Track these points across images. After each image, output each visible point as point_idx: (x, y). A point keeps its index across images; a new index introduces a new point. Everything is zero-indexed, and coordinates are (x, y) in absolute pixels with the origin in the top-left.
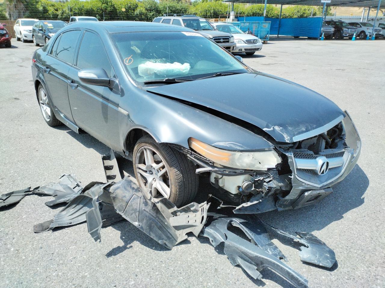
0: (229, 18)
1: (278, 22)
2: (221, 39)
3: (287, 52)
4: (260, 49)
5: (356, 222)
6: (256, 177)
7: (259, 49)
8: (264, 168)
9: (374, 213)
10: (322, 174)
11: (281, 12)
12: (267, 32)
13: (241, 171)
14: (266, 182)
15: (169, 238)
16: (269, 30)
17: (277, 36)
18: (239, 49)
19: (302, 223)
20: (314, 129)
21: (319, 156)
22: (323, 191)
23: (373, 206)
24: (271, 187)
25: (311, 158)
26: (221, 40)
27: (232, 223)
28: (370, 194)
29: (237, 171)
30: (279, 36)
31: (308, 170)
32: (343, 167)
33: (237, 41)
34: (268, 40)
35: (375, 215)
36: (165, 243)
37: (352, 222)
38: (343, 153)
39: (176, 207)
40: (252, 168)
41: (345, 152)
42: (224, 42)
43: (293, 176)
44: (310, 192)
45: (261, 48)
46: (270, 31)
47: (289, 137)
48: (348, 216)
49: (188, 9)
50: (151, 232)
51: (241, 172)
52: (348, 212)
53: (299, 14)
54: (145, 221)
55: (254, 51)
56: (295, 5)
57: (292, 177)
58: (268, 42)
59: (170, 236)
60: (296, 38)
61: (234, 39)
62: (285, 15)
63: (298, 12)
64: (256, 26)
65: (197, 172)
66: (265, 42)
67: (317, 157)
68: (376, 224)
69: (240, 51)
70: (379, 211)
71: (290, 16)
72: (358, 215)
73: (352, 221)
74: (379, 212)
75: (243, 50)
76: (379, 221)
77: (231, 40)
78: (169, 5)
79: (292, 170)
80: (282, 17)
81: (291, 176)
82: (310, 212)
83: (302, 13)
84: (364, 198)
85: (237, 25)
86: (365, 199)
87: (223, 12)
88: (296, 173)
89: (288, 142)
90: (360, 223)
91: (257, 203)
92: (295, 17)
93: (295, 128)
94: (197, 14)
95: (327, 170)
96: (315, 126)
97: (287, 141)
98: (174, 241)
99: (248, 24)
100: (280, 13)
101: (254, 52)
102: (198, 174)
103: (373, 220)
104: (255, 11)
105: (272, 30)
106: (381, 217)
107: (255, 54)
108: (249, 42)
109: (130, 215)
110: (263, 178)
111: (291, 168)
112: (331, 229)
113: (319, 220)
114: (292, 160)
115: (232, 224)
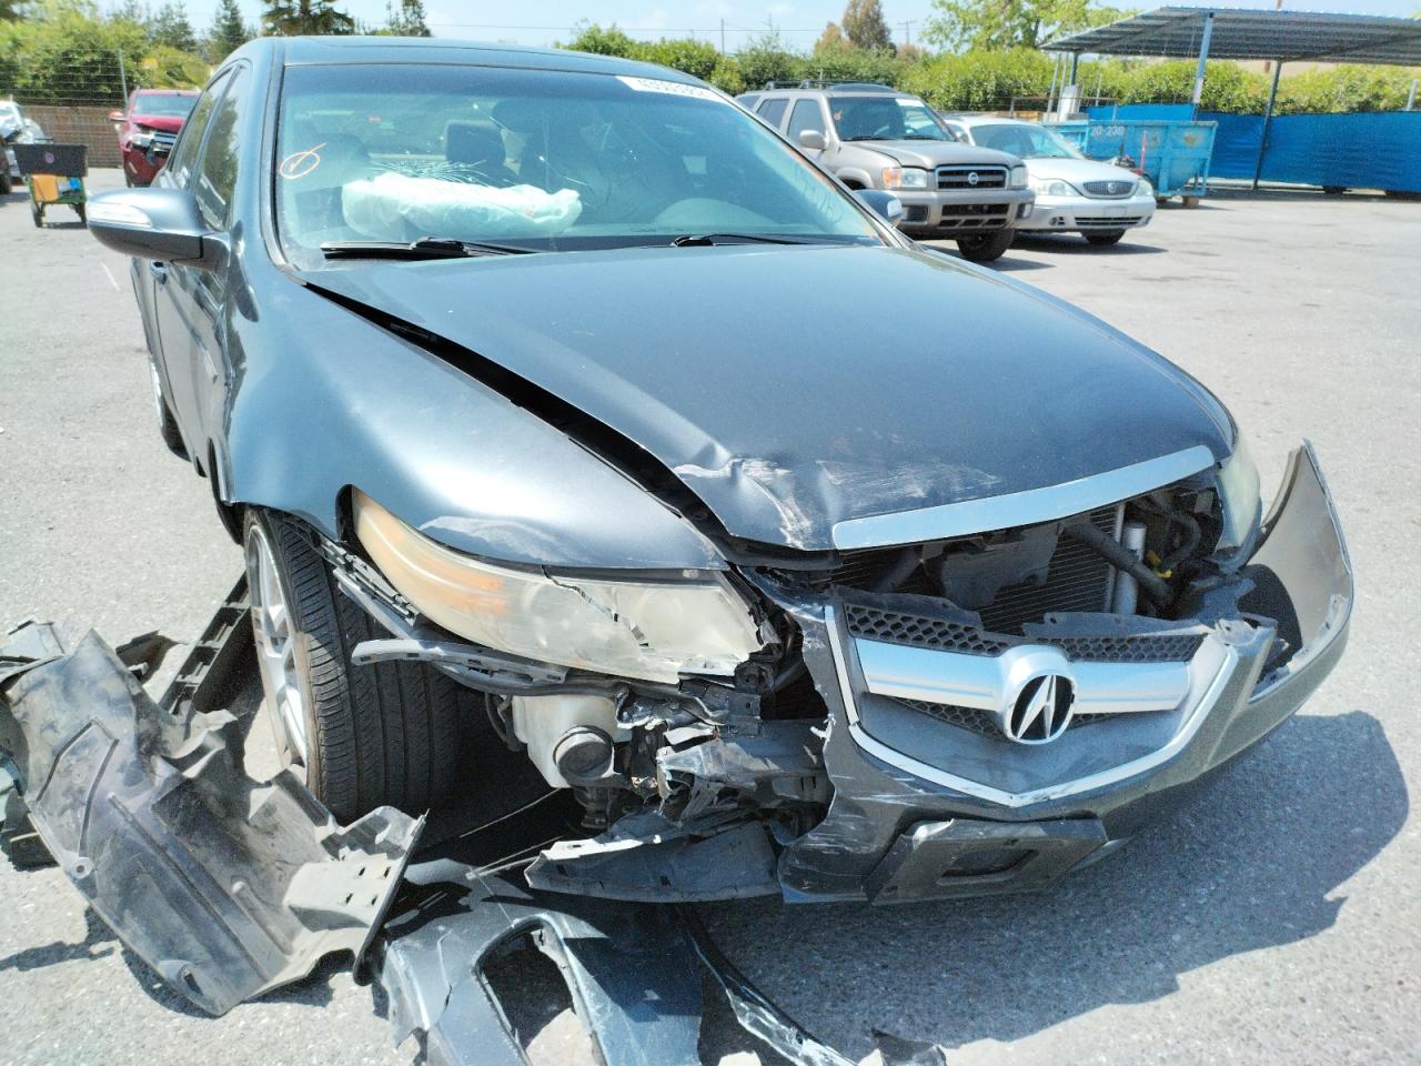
0: (1054, 109)
1: (1260, 129)
2: (969, 172)
3: (1265, 241)
4: (1144, 220)
5: (1235, 1027)
6: (625, 714)
7: (1139, 218)
8: (665, 670)
9: (1368, 987)
10: (1028, 734)
11: (1275, 92)
12: (1198, 165)
13: (553, 672)
14: (672, 743)
15: (219, 956)
16: (1208, 155)
17: (1250, 182)
18: (1054, 219)
19: (939, 988)
20: (983, 493)
21: (1020, 644)
22: (1037, 832)
23: (1375, 947)
24: (691, 776)
25: (964, 647)
26: (971, 178)
27: (535, 933)
28: (1386, 883)
29: (532, 670)
30: (1260, 183)
31: (951, 709)
32: (1186, 715)
33: (1048, 186)
34: (1203, 194)
35: (1363, 998)
36: (190, 980)
37: (1214, 1023)
38: (1197, 641)
39: (331, 818)
40: (596, 661)
41: (1206, 640)
42: (981, 185)
43: (829, 729)
44: (942, 826)
45: (1149, 218)
46: (1212, 164)
47: (806, 523)
48: (1207, 980)
49: (899, 79)
50: (127, 911)
51: (549, 676)
52: (1217, 964)
53: (1355, 99)
54: (107, 853)
55: (1120, 226)
56: (1340, 65)
57: (826, 735)
58: (1202, 202)
59: (231, 950)
60: (1334, 192)
61: (1025, 175)
62: (1292, 101)
63: (1351, 89)
64: (1155, 139)
65: (356, 658)
66: (1191, 201)
67: (1004, 646)
68: (1347, 1053)
69: (1057, 226)
70: (1400, 983)
71: (1314, 108)
72: (1267, 984)
73: (1218, 1017)
74: (1393, 990)
75: (1071, 223)
76: (1371, 1039)
77: (1013, 178)
78: (827, 64)
79: (825, 695)
80: (1276, 112)
81: (823, 727)
82: (1007, 934)
83: (1365, 96)
84: (1340, 901)
85: (1077, 134)
86: (1345, 906)
87: (1036, 90)
88: (853, 717)
89: (800, 545)
90: (1258, 1036)
91: (637, 848)
92: (1337, 108)
93: (863, 482)
94: (931, 94)
95: (1065, 725)
96: (991, 480)
97: (790, 541)
98: (254, 979)
99: (1119, 131)
100: (1270, 93)
101: (1121, 233)
102: (363, 667)
103: (1341, 1029)
104: (1164, 89)
105: (1223, 159)
106: (1393, 1016)
107: (1124, 240)
108: (1096, 189)
109: (56, 813)
110: (657, 721)
111: (818, 687)
112: (1078, 1044)
113: (1036, 982)
114: (820, 645)
115: (536, 941)
